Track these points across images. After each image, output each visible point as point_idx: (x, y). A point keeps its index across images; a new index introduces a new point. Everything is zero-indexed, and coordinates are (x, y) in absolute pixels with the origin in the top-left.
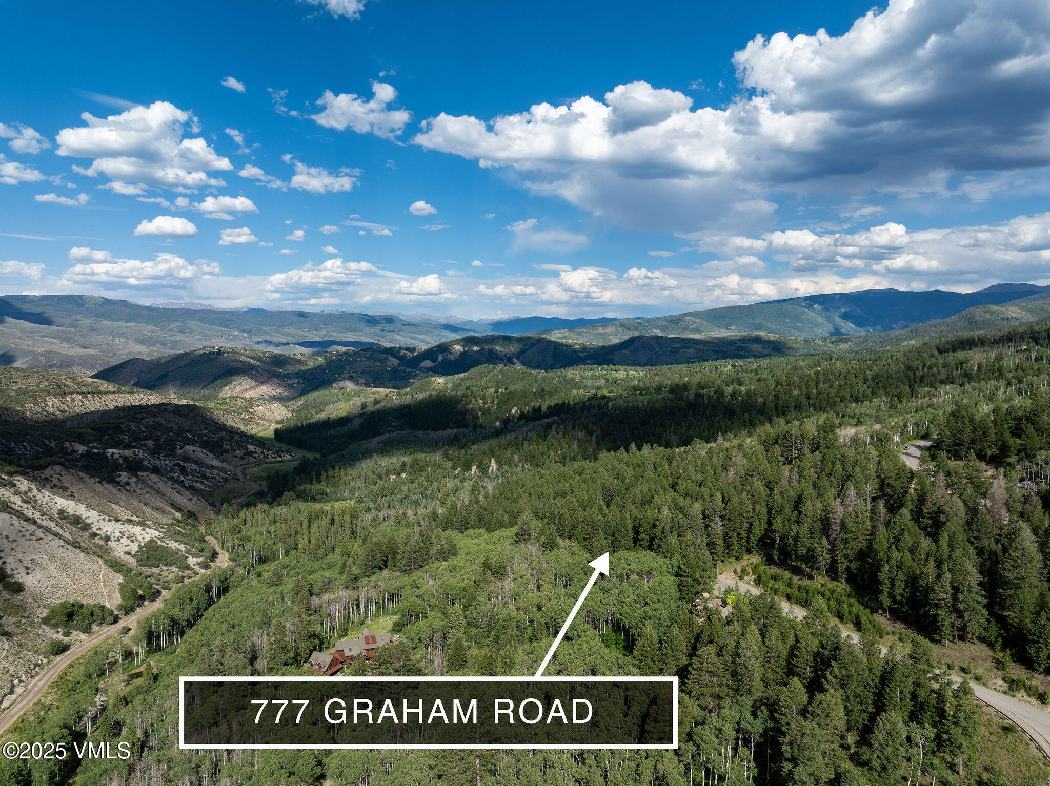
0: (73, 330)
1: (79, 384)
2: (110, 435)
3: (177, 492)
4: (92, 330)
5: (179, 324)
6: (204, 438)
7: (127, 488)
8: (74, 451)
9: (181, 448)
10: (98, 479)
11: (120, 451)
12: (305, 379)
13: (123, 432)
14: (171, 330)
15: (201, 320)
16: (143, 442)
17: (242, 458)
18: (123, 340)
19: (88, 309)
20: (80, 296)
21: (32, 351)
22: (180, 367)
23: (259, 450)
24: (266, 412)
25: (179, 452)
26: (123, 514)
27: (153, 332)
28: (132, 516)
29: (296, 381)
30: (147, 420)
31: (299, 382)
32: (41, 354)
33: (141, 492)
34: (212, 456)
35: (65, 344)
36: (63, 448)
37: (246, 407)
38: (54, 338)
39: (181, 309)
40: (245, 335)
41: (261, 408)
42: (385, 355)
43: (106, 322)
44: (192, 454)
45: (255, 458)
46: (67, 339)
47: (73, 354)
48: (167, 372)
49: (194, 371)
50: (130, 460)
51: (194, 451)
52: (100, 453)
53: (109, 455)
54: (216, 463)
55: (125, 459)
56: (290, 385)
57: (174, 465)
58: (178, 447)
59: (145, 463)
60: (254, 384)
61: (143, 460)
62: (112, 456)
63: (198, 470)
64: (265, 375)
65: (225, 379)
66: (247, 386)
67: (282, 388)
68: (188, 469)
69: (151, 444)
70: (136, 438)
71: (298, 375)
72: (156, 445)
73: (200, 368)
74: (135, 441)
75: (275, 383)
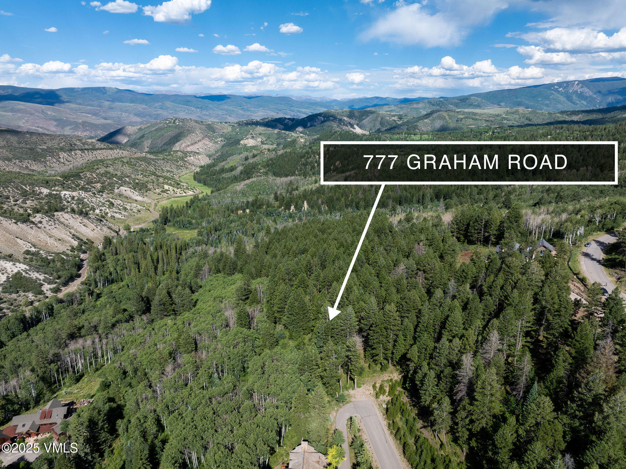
0: (98, 108)
1: (84, 144)
2: (72, 180)
3: (84, 225)
4: (111, 108)
5: (160, 104)
6: (137, 181)
7: (40, 225)
8: (41, 193)
9: (118, 188)
10: (14, 221)
11: (70, 193)
12: (225, 138)
13: (81, 178)
14: (155, 107)
15: (173, 101)
16: (93, 185)
17: (159, 194)
18: (127, 114)
19: (109, 95)
20: (104, 88)
21: (75, 122)
22: (151, 131)
23: (171, 188)
24: (195, 160)
25: (116, 191)
26: (24, 246)
27: (144, 109)
28: (31, 247)
29: (220, 139)
30: (100, 170)
31: (221, 141)
32: (80, 124)
33: (50, 228)
34: (137, 193)
35: (94, 117)
36: (34, 191)
37: (183, 157)
38: (88, 114)
39: (161, 95)
40: (198, 110)
41: (192, 158)
42: (275, 123)
43: (118, 103)
44: (124, 192)
45: (168, 194)
46: (95, 114)
47: (98, 123)
48: (144, 135)
49: (159, 133)
50: (76, 198)
51: (125, 190)
52: (57, 194)
53: (62, 195)
54: (139, 198)
55: (73, 198)
56: (216, 142)
57: (106, 201)
58: (116, 188)
59: (86, 200)
60: (193, 142)
61: (84, 198)
62: (64, 196)
63: (122, 204)
64: (200, 136)
65: (176, 139)
66: (189, 143)
67: (211, 144)
68: (115, 204)
69: (99, 186)
70: (90, 182)
71: (222, 136)
72: (102, 187)
73: (163, 132)
74: (88, 184)
75: (206, 141)
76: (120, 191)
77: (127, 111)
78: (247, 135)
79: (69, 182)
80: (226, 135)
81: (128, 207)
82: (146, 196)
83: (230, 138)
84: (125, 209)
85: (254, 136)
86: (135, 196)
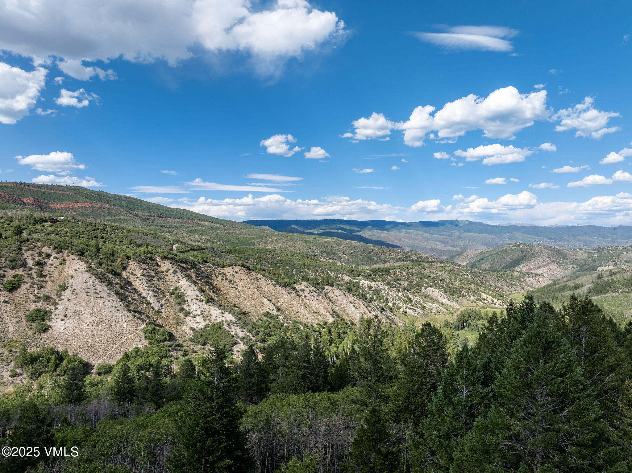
0: (448, 238)
4: (460, 238)
9: (426, 289)
12: (579, 265)
16: (400, 282)
18: (474, 243)
22: (492, 254)
25: (423, 291)
28: (273, 310)
29: (571, 266)
31: (573, 267)
34: (445, 296)
36: (337, 277)
37: (519, 278)
44: (431, 293)
47: (445, 250)
49: (500, 257)
50: (373, 289)
51: (433, 292)
52: (356, 282)
53: (361, 284)
54: (447, 302)
55: (370, 288)
56: (566, 269)
57: (405, 297)
58: (424, 288)
59: (382, 292)
60: (537, 266)
61: (381, 290)
62: (363, 285)
63: (421, 303)
64: (547, 261)
65: (518, 262)
66: (532, 267)
67: (559, 270)
68: (414, 301)
69: (406, 284)
70: (398, 279)
71: (574, 263)
72: (410, 285)
73: (504, 255)
74: (395, 280)
75: (554, 267)
76: (427, 292)
77: (474, 241)
78: (608, 261)
79: (377, 276)
80: (579, 261)
81: (428, 307)
82: (457, 301)
83: (585, 265)
84: (423, 307)
85: (618, 263)
86: (443, 299)
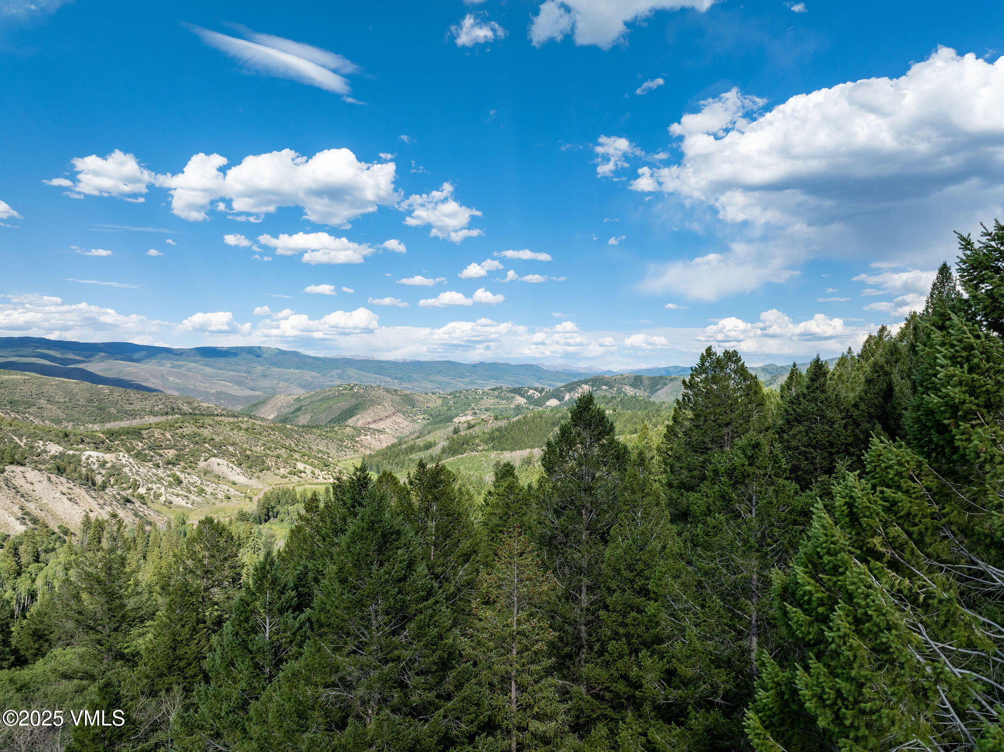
0: (245, 375)
2: (122, 440)
4: (265, 376)
6: (248, 453)
9: (206, 460)
12: (431, 415)
16: (161, 452)
17: (283, 477)
18: (286, 384)
22: (314, 402)
25: (202, 464)
29: (421, 417)
31: (424, 419)
34: (239, 470)
37: (352, 436)
42: (512, 395)
44: (215, 467)
45: (301, 477)
47: (239, 395)
49: (325, 405)
50: (108, 465)
51: (220, 465)
52: (74, 456)
53: (84, 458)
54: (241, 479)
55: (103, 464)
56: (414, 421)
57: (168, 476)
58: (202, 459)
59: (126, 470)
60: (377, 418)
61: (125, 466)
62: (88, 459)
63: (198, 484)
64: (390, 410)
65: (351, 412)
66: (370, 420)
67: (406, 423)
68: (185, 482)
69: (171, 453)
70: (155, 447)
71: (425, 412)
72: (177, 456)
73: (331, 403)
74: (150, 448)
75: (399, 418)
76: (209, 465)
77: (287, 380)
78: (466, 409)
79: (116, 443)
80: (432, 410)
81: (209, 490)
82: (258, 478)
83: (438, 415)
84: (201, 492)
85: (478, 411)
86: (237, 475)
